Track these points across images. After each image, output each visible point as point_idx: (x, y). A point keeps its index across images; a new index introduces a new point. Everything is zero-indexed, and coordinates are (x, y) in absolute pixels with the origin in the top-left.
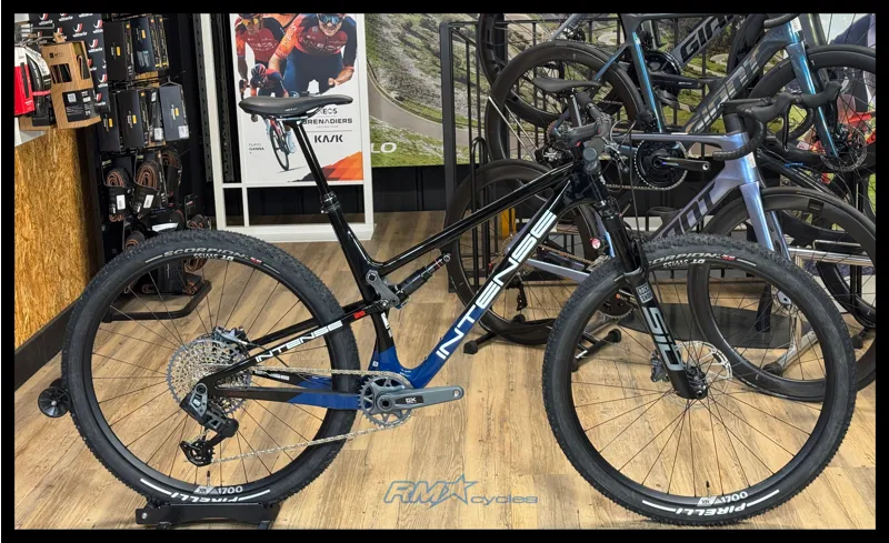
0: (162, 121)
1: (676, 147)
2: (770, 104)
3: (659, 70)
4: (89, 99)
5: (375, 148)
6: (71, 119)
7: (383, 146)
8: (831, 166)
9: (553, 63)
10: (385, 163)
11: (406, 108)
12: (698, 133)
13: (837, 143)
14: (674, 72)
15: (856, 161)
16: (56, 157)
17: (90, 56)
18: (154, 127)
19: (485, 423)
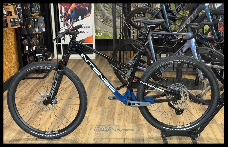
0: (38, 27)
1: (174, 36)
2: (199, 25)
3: (170, 15)
4: (17, 21)
5: (96, 34)
6: (12, 26)
7: (99, 34)
8: (216, 42)
9: (142, 13)
10: (99, 38)
11: (105, 24)
12: (180, 32)
13: (218, 35)
14: (174, 16)
15: (222, 40)
16: (9, 36)
17: (17, 9)
18: (36, 28)
19: (120, 109)
